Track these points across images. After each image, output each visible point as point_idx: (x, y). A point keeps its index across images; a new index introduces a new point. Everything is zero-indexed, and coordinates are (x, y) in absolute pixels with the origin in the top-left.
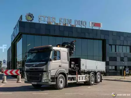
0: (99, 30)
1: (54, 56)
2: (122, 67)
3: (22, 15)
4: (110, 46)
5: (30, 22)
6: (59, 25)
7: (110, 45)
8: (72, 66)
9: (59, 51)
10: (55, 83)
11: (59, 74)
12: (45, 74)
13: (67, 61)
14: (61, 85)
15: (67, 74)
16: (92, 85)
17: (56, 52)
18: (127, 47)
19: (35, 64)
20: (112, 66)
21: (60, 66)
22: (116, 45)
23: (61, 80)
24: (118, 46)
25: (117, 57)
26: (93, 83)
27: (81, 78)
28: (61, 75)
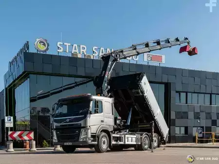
0: (160, 67)
1: (95, 107)
2: (196, 128)
3: (28, 42)
4: (178, 94)
5: (42, 53)
6: (92, 58)
7: (177, 92)
8: (118, 122)
9: (101, 102)
10: (96, 143)
11: (101, 131)
12: (83, 130)
13: (111, 114)
14: (104, 147)
15: (112, 132)
16: (146, 150)
17: (98, 102)
18: (206, 95)
19: (69, 119)
20: (180, 127)
21: (102, 121)
22: (187, 93)
23: (103, 139)
24: (191, 93)
25: (189, 112)
26: (146, 147)
27: (130, 139)
28: (103, 134)
